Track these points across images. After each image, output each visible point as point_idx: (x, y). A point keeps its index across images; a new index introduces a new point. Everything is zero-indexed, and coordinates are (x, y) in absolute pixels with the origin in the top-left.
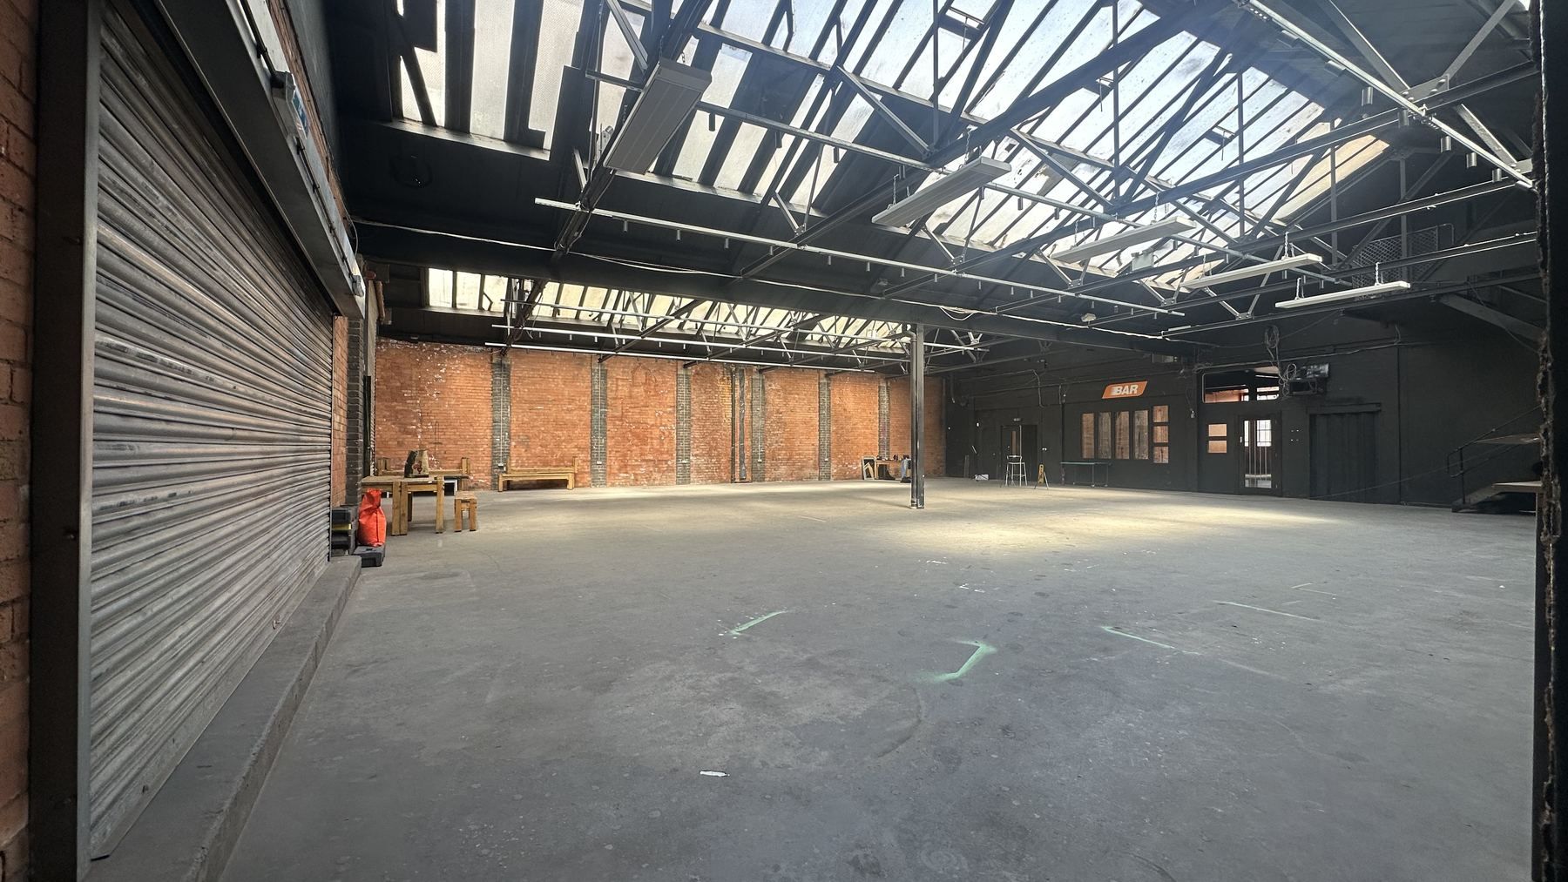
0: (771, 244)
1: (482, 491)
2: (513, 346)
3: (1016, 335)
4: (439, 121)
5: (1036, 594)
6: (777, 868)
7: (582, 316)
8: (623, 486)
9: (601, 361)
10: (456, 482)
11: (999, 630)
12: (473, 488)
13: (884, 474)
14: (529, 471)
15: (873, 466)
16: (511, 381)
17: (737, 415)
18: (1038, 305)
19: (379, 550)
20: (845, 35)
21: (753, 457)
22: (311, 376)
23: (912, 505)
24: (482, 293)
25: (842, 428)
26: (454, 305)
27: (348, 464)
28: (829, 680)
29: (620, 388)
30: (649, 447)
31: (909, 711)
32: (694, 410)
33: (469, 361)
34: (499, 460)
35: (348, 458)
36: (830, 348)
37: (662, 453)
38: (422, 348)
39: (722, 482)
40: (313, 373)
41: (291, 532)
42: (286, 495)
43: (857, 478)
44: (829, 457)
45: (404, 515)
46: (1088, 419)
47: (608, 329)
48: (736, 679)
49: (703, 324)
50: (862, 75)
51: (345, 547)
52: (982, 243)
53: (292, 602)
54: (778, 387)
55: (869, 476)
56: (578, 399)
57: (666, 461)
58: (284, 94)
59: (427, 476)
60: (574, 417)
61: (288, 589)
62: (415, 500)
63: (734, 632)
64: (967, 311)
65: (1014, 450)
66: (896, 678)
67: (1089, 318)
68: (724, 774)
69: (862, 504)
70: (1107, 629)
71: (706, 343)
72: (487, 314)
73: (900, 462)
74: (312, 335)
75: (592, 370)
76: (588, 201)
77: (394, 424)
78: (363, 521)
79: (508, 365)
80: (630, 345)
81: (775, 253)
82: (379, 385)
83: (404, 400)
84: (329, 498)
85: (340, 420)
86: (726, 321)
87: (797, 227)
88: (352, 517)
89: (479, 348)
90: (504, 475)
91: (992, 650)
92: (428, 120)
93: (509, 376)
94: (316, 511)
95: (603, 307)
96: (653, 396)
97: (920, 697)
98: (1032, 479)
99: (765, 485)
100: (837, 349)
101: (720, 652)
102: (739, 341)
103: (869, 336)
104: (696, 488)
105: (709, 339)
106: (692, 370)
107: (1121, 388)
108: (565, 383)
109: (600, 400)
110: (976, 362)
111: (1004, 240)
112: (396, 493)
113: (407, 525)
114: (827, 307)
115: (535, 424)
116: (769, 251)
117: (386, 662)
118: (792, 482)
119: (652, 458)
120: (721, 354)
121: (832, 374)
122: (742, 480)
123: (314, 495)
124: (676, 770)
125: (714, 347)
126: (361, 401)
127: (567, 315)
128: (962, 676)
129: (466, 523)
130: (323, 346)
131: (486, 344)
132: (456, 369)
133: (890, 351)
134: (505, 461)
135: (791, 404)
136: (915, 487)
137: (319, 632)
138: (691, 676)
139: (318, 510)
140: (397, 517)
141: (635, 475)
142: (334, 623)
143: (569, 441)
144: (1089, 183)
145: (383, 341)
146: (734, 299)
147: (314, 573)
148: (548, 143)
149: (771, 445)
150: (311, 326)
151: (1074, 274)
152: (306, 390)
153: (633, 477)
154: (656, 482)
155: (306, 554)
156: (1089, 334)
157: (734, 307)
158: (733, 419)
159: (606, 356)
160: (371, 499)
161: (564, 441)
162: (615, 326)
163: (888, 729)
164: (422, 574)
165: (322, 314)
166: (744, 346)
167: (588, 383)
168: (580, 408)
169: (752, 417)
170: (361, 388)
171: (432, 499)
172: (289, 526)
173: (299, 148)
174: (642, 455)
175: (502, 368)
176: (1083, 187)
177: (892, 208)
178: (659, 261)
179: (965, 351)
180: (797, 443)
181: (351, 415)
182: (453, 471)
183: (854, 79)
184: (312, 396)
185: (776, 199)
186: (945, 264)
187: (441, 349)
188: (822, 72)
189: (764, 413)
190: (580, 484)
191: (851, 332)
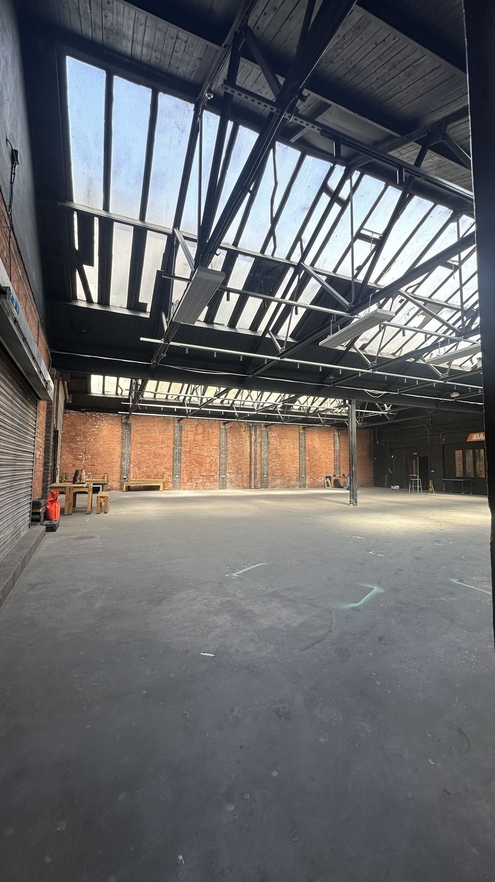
0: (265, 358)
1: (114, 491)
2: (133, 413)
3: (410, 405)
4: (95, 300)
5: (414, 558)
6: (232, 711)
7: (169, 397)
8: (189, 489)
9: (179, 421)
10: (101, 486)
11: (388, 579)
12: (110, 490)
13: (337, 485)
14: (139, 481)
15: (331, 480)
16: (132, 432)
17: (253, 450)
18: (422, 388)
19: (56, 523)
20: (305, 246)
21: (262, 474)
22: (23, 431)
23: (350, 504)
24: (117, 386)
25: (312, 458)
26: (103, 392)
27: (44, 476)
28: (283, 604)
29: (189, 436)
30: (204, 468)
31: (326, 625)
32: (229, 448)
33: (110, 422)
34: (124, 475)
35: (44, 473)
36: (304, 413)
37: (211, 472)
38: (86, 415)
39: (244, 488)
40: (24, 430)
41: (9, 512)
42: (7, 493)
43: (322, 486)
44: (305, 474)
45: (71, 504)
46: (458, 453)
47: (182, 404)
48: (231, 601)
49: (234, 401)
50: (315, 266)
51: (38, 520)
52: (388, 354)
53: (7, 549)
54: (276, 435)
55: (328, 486)
56: (166, 441)
57: (213, 476)
58: (6, 297)
59: (84, 483)
60: (164, 451)
61: (5, 542)
62: (78, 496)
63: (234, 574)
64: (380, 392)
65: (414, 472)
66: (322, 605)
67: (455, 395)
68: (214, 655)
69: (322, 502)
70: (454, 581)
71: (235, 411)
72: (120, 397)
73: (346, 478)
74: (25, 411)
75: (174, 426)
76: (167, 338)
77: (71, 455)
78: (48, 507)
79: (130, 424)
80: (193, 413)
81: (268, 363)
82: (64, 434)
83: (76, 442)
84: (31, 495)
85: (40, 453)
86: (246, 399)
87: (280, 348)
88: (42, 505)
89: (116, 415)
90: (127, 483)
91: (382, 591)
92: (89, 300)
93: (130, 429)
94: (23, 502)
95: (180, 393)
96: (207, 440)
97: (333, 617)
98: (425, 489)
99: (268, 490)
100: (308, 414)
101: (225, 585)
102: (253, 410)
103: (326, 407)
104: (229, 492)
105: (237, 409)
106: (228, 426)
107: (478, 435)
108: (160, 433)
109: (178, 442)
110: (390, 421)
111: (401, 352)
112: (67, 492)
113: (73, 509)
114: (300, 391)
115: (144, 455)
116: (264, 362)
117: (49, 584)
118: (284, 489)
119: (205, 474)
120: (243, 417)
121: (306, 428)
122: (255, 487)
123: (23, 493)
124: (188, 651)
125: (240, 413)
126: (52, 443)
127: (161, 397)
128: (361, 606)
129: (102, 509)
130: (31, 416)
131: (119, 412)
132: (104, 426)
133: (340, 414)
134: (127, 475)
135: (283, 444)
136: (352, 492)
137: (17, 566)
138: (206, 599)
139: (25, 501)
140: (67, 506)
141: (196, 483)
142: (26, 561)
143: (161, 464)
144: (448, 321)
145: (67, 411)
146: (250, 388)
147: (20, 535)
148: (149, 309)
149: (272, 467)
150: (24, 406)
151: (443, 370)
152: (21, 439)
153: (195, 485)
154: (208, 488)
155: (16, 524)
156: (455, 404)
157: (251, 392)
158: (251, 453)
159: (181, 419)
160: (53, 495)
161: (159, 464)
162: (187, 402)
163: (311, 635)
164: (76, 536)
165: (31, 399)
166: (256, 413)
167: (172, 433)
168: (167, 446)
169: (261, 452)
170: (52, 436)
171: (86, 496)
172: (8, 509)
173: (15, 321)
174: (200, 472)
175: (127, 425)
176: (444, 323)
177: (330, 337)
178: (207, 368)
179: (383, 414)
180: (287, 467)
181: (46, 451)
182: (100, 480)
183: (310, 269)
184: (23, 441)
185: (269, 334)
186: (366, 366)
187: (96, 415)
188: (293, 266)
189: (268, 450)
190: (166, 489)
191: (316, 405)
